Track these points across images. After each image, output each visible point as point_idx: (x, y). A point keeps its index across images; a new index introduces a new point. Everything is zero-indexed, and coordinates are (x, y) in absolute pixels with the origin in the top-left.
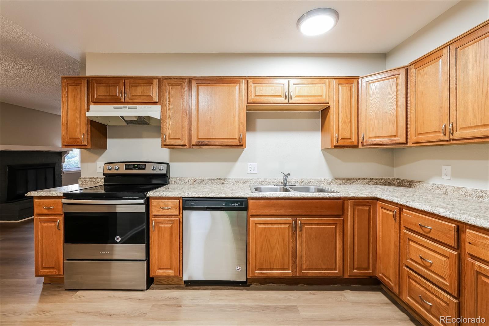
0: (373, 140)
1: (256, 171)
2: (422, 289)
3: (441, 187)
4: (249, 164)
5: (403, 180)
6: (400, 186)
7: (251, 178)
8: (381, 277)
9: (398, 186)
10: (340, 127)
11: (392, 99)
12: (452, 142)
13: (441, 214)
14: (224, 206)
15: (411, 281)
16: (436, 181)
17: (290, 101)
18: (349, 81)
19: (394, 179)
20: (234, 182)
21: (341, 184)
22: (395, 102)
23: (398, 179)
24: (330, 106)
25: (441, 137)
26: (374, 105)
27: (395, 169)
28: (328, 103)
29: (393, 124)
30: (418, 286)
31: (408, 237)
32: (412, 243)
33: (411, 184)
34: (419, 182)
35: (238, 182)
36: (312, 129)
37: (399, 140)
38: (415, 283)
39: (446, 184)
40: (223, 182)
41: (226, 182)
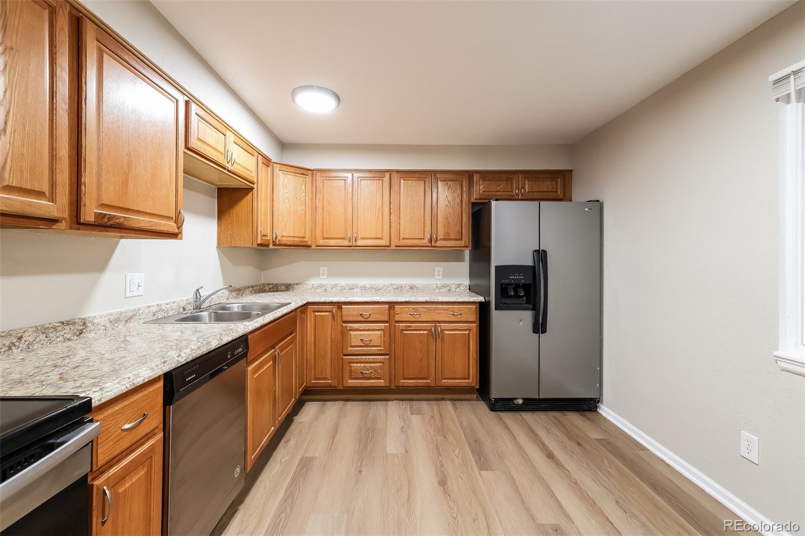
0: (285, 239)
1: (141, 291)
2: (362, 365)
3: (320, 286)
4: (129, 275)
5: (277, 284)
6: (274, 291)
8: (315, 383)
9: (271, 291)
10: (262, 221)
11: (302, 199)
12: (353, 248)
13: (380, 301)
14: (230, 359)
15: (352, 365)
16: (314, 281)
17: (230, 168)
18: (267, 162)
19: (264, 285)
20: (108, 325)
22: (304, 203)
23: (268, 284)
24: (254, 188)
25: (346, 243)
26: (287, 200)
27: (262, 273)
28: (253, 184)
29: (303, 225)
30: (359, 365)
31: (348, 328)
32: (352, 333)
33: (288, 287)
34: (297, 284)
35: (115, 321)
36: (209, 215)
38: (355, 365)
39: (324, 282)
40: (81, 328)
41: (88, 329)
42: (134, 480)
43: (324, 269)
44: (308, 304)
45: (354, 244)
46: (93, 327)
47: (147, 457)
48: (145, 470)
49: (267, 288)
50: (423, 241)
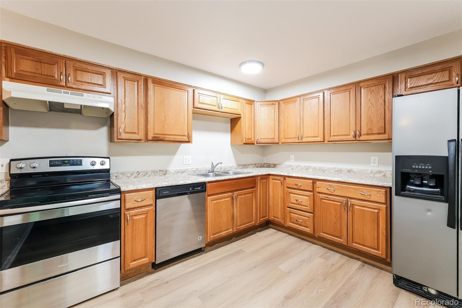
0: (262, 140)
1: (190, 163)
2: (297, 215)
3: (290, 166)
4: (185, 157)
5: (270, 164)
6: (268, 167)
7: (187, 168)
8: (273, 219)
9: (267, 167)
10: (247, 132)
11: (272, 118)
12: (301, 143)
13: (306, 177)
14: (191, 190)
15: (291, 214)
16: (287, 163)
17: (221, 111)
18: (251, 102)
19: (264, 164)
20: (174, 173)
21: (241, 169)
22: (274, 120)
23: (267, 164)
24: (241, 117)
25: (297, 141)
26: (263, 120)
27: (264, 157)
28: (240, 115)
29: (273, 132)
30: (295, 215)
31: (289, 192)
32: (291, 195)
33: (275, 166)
34: (279, 164)
35: (177, 172)
36: (225, 131)
37: (276, 141)
38: (293, 214)
39: (292, 164)
40: (165, 173)
41: (168, 173)
42: (140, 217)
43: (292, 156)
44: (269, 175)
45: (301, 141)
46: (169, 173)
47: (147, 213)
48: (145, 216)
49: (265, 166)
50: (349, 137)
